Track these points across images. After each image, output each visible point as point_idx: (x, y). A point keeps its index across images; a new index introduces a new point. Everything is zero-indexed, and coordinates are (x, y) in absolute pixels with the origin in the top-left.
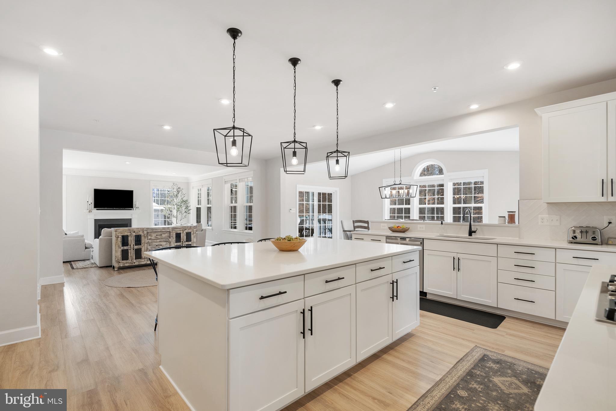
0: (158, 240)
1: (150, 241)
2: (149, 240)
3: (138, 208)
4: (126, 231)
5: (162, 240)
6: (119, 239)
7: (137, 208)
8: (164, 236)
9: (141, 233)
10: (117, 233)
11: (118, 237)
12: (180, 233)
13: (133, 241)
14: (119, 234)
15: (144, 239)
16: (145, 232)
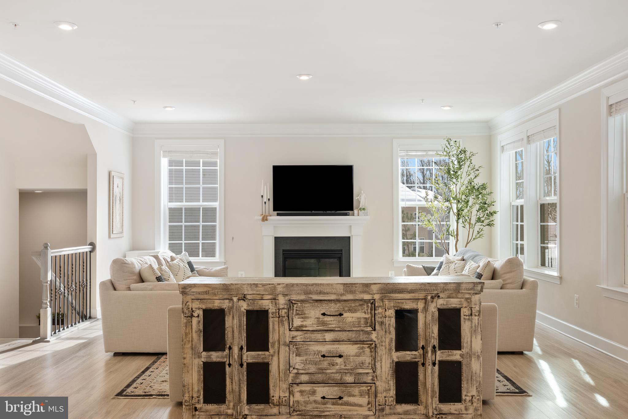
0: (329, 336)
1: (299, 336)
2: (295, 333)
3: (364, 209)
4: (215, 294)
5: (343, 336)
6: (195, 321)
7: (360, 209)
8: (349, 317)
9: (266, 304)
10: (189, 298)
11: (192, 316)
12: (415, 312)
13: (240, 332)
14: (195, 305)
15: (276, 327)
16: (282, 301)
